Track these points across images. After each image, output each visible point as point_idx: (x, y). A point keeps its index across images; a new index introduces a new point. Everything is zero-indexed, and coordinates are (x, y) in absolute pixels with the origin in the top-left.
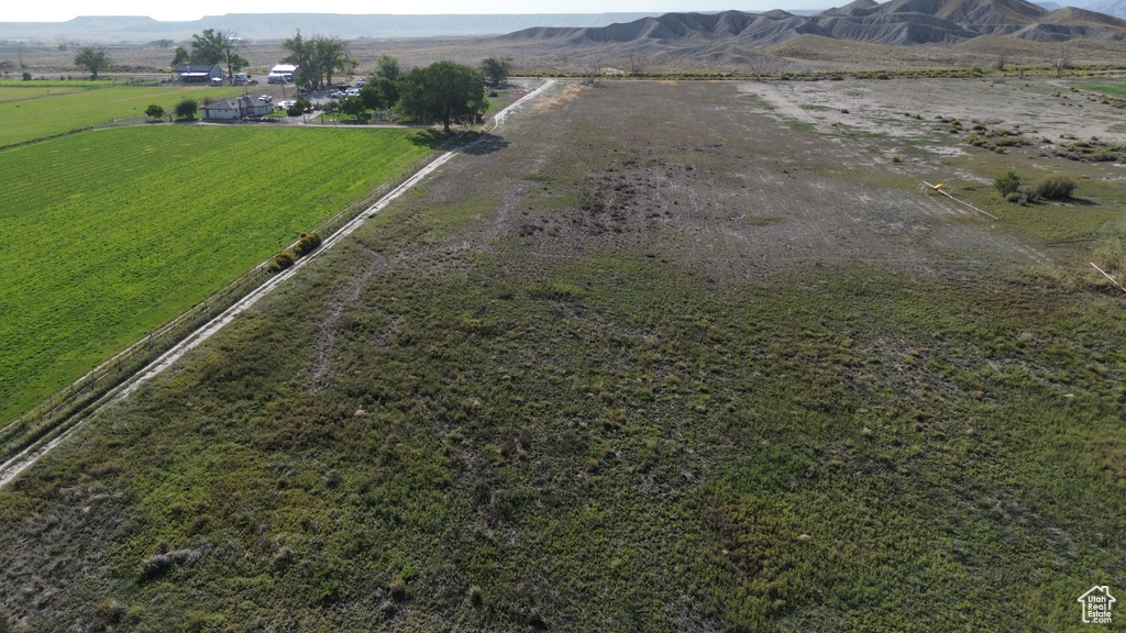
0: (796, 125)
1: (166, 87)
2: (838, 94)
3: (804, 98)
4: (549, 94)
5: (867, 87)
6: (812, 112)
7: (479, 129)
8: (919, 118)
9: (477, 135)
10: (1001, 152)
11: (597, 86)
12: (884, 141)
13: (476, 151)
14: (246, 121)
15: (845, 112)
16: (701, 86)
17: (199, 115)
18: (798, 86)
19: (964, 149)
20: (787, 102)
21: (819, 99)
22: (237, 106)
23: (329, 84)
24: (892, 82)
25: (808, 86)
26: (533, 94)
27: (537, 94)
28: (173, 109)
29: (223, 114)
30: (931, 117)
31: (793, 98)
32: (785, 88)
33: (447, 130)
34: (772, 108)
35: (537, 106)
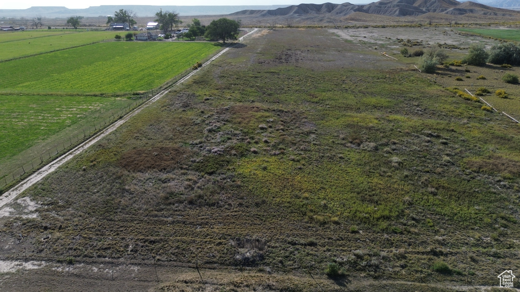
6: (353, 37)
8: (390, 39)
11: (275, 30)
15: (365, 37)
17: (134, 38)
18: (350, 30)
20: (344, 35)
21: (357, 34)
22: (147, 35)
24: (386, 29)
25: (354, 30)
26: (251, 33)
28: (125, 36)
29: (142, 38)
31: (348, 33)
33: (224, 42)
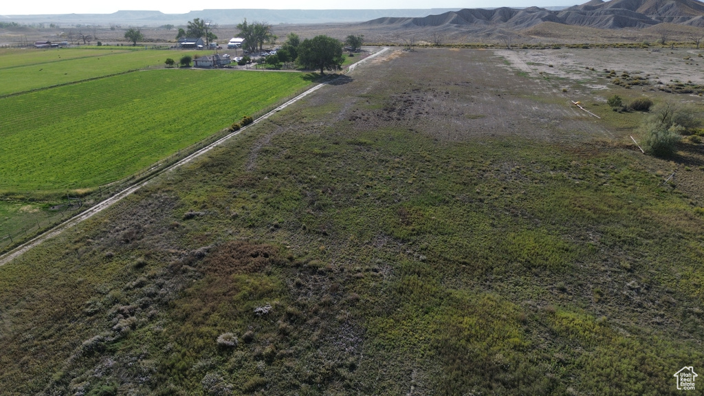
0: (519, 73)
1: (173, 50)
2: (553, 57)
3: (531, 59)
4: (383, 55)
5: (572, 53)
6: (532, 67)
7: (339, 72)
8: (593, 70)
9: (337, 76)
10: (628, 88)
11: (413, 51)
12: (566, 81)
13: (335, 84)
14: (216, 67)
15: (551, 66)
16: (473, 52)
17: (192, 64)
18: (531, 52)
19: (609, 86)
20: (518, 61)
21: (540, 59)
22: (212, 59)
23: (261, 49)
24: (589, 50)
25: (536, 52)
26: (374, 55)
27: (376, 55)
28: (179, 61)
29: (204, 64)
30: (601, 70)
31: (525, 59)
32: (522, 53)
33: (322, 73)
34: (509, 64)
35: (374, 61)
